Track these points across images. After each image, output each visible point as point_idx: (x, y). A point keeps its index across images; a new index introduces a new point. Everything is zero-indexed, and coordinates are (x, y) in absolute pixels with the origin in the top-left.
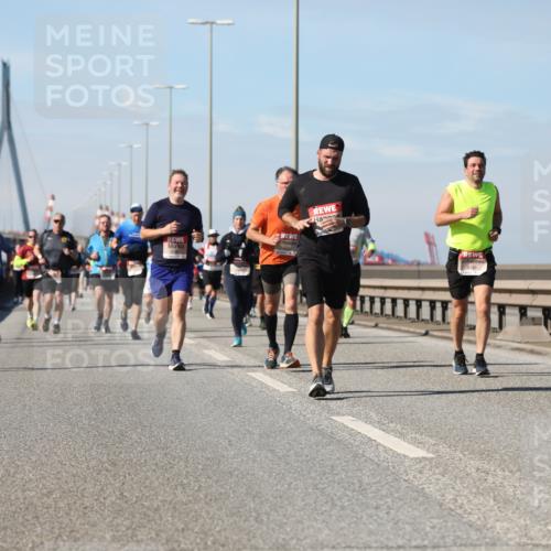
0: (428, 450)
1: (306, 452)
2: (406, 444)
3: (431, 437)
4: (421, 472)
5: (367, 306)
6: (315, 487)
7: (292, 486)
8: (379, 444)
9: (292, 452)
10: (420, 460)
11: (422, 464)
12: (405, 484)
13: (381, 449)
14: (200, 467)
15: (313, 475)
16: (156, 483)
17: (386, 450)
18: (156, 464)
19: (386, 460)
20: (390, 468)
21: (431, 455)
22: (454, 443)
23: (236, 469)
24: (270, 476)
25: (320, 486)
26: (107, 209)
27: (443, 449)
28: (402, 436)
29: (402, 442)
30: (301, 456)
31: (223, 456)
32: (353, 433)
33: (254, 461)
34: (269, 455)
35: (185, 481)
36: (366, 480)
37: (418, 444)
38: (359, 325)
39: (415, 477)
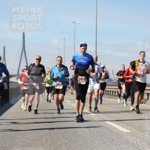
0: (129, 130)
1: (98, 130)
2: (124, 129)
3: (130, 127)
4: (128, 136)
5: (114, 93)
6: (101, 139)
7: (95, 139)
8: (117, 129)
9: (95, 130)
10: (128, 133)
11: (128, 134)
12: (124, 139)
13: (117, 130)
14: (72, 134)
15: (100, 136)
16: (61, 138)
17: (119, 130)
18: (61, 133)
19: (119, 133)
20: (120, 135)
21: (130, 132)
22: (136, 128)
23: (80, 135)
24: (89, 136)
25: (102, 139)
26: (48, 69)
27: (133, 130)
28: (123, 126)
29: (123, 128)
30: (97, 131)
31: (77, 131)
32: (111, 126)
33: (85, 133)
34: (89, 131)
35: (68, 138)
36: (114, 138)
37: (127, 129)
38: (112, 98)
39: (126, 137)
